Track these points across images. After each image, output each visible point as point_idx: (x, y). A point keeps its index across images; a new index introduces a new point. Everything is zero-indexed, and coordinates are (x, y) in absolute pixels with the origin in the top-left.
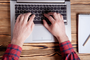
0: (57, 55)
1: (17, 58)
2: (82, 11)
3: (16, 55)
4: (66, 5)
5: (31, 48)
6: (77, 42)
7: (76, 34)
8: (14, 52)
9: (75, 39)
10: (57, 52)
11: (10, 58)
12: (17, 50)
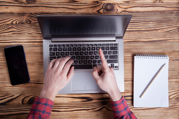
0: (104, 109)
1: (45, 115)
2: (140, 51)
3: (44, 112)
4: (117, 44)
5: (71, 101)
6: (133, 92)
7: (131, 82)
8: (42, 108)
9: (130, 89)
10: (106, 106)
11: (36, 116)
12: (46, 104)
